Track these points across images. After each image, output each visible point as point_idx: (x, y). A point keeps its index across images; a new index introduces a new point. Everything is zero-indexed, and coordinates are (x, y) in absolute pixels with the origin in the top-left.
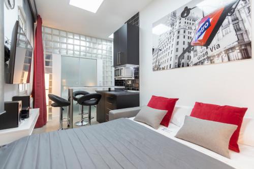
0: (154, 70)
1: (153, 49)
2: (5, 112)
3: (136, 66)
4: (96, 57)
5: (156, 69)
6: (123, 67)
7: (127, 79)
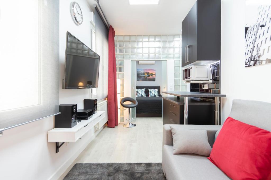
0: (248, 65)
1: (247, 29)
2: (60, 113)
3: (216, 62)
4: (166, 57)
5: (252, 63)
6: (192, 66)
7: (201, 82)
